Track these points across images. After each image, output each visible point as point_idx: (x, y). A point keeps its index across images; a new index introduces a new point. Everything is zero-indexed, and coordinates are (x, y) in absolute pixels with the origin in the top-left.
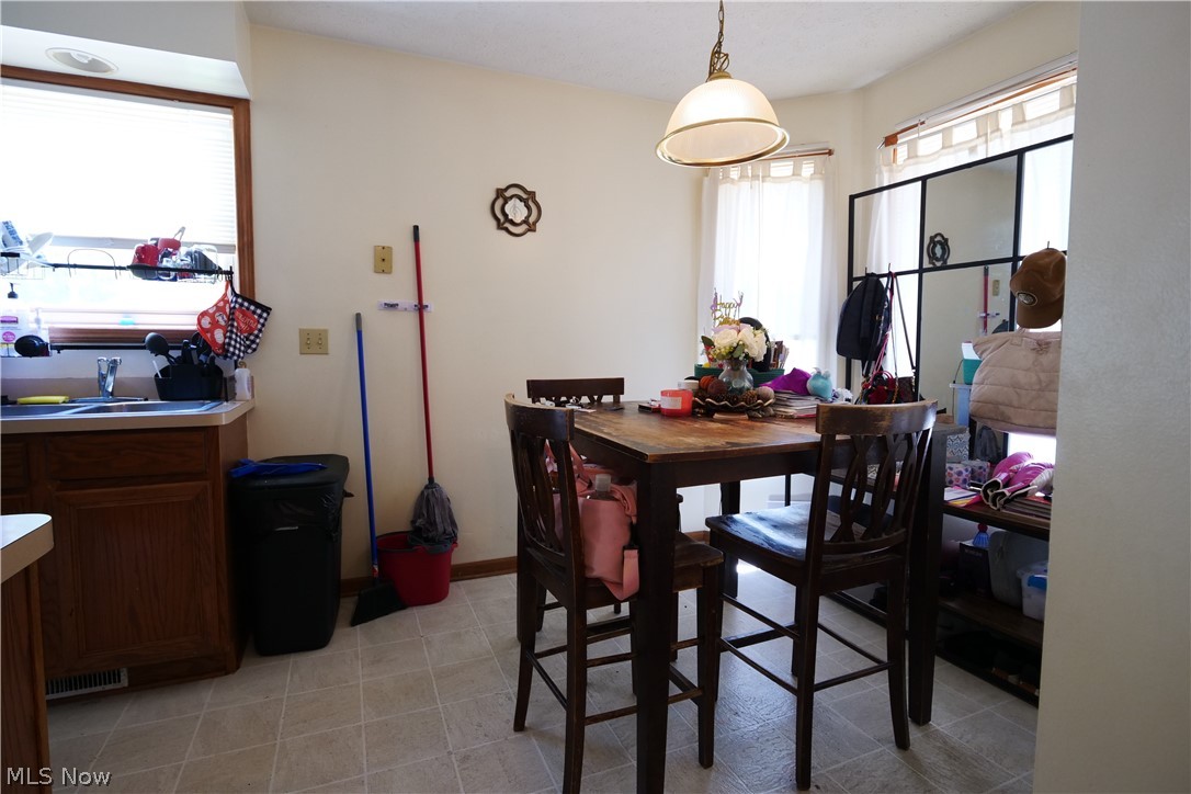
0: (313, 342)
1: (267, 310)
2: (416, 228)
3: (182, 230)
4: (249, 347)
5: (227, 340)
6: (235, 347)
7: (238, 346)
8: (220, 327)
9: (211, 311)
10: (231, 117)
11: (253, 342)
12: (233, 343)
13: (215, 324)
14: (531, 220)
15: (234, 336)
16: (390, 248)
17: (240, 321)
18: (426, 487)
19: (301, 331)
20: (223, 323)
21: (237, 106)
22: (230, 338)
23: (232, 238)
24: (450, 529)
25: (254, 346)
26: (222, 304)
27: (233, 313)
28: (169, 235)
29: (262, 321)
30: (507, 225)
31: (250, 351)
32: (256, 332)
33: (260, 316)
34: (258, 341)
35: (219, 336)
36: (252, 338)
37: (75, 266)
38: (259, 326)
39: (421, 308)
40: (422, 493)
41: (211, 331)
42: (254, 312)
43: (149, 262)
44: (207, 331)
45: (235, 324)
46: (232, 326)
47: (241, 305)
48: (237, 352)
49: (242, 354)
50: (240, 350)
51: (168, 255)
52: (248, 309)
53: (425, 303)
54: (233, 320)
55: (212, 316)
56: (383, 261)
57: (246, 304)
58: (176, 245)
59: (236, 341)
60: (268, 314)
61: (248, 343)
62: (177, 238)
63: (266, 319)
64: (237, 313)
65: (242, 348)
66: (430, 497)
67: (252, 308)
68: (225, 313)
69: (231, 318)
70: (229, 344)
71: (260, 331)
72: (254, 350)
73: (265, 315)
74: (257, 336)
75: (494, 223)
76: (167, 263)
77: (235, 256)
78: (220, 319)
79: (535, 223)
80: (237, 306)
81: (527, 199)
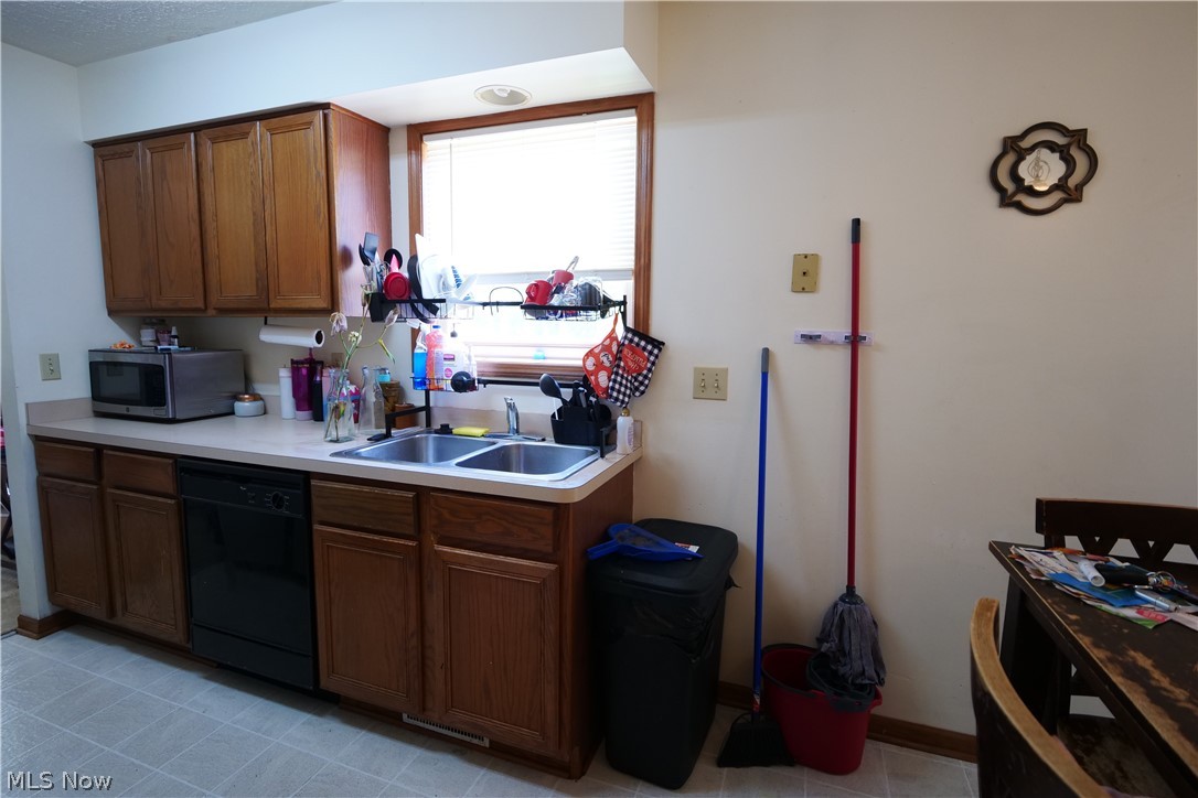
0: (710, 385)
1: (659, 344)
2: (856, 223)
3: (576, 259)
4: (637, 389)
5: (611, 384)
6: (619, 392)
7: (623, 389)
8: (605, 368)
9: (596, 351)
10: (635, 119)
11: (642, 383)
12: (617, 386)
13: (599, 366)
14: (1072, 182)
15: (619, 379)
16: (815, 256)
17: (630, 360)
18: (842, 599)
19: (696, 369)
20: (607, 364)
21: (640, 104)
22: (615, 381)
23: (629, 262)
24: (870, 671)
25: (642, 388)
26: (608, 342)
27: (621, 351)
28: (563, 267)
29: (652, 358)
30: (1019, 197)
31: (637, 394)
32: (645, 372)
33: (651, 353)
34: (647, 382)
35: (603, 379)
36: (640, 378)
37: (498, 304)
38: (649, 365)
39: (855, 340)
40: (836, 605)
41: (595, 373)
42: (644, 349)
43: (540, 301)
44: (592, 373)
45: (622, 364)
46: (618, 366)
47: (631, 341)
48: (621, 397)
49: (626, 399)
50: (624, 394)
51: (560, 289)
52: (638, 345)
53: (862, 332)
54: (620, 359)
55: (596, 357)
56: (805, 275)
57: (636, 339)
58: (568, 277)
59: (621, 384)
60: (660, 350)
61: (636, 384)
62: (570, 270)
63: (657, 357)
64: (626, 351)
65: (628, 392)
66: (846, 617)
67: (643, 343)
68: (611, 352)
69: (618, 358)
70: (613, 388)
71: (650, 370)
72: (643, 393)
73: (656, 351)
74: (646, 377)
75: (994, 197)
76: (556, 301)
77: (631, 283)
78: (605, 359)
79: (1080, 187)
80: (626, 342)
81: (1068, 146)
